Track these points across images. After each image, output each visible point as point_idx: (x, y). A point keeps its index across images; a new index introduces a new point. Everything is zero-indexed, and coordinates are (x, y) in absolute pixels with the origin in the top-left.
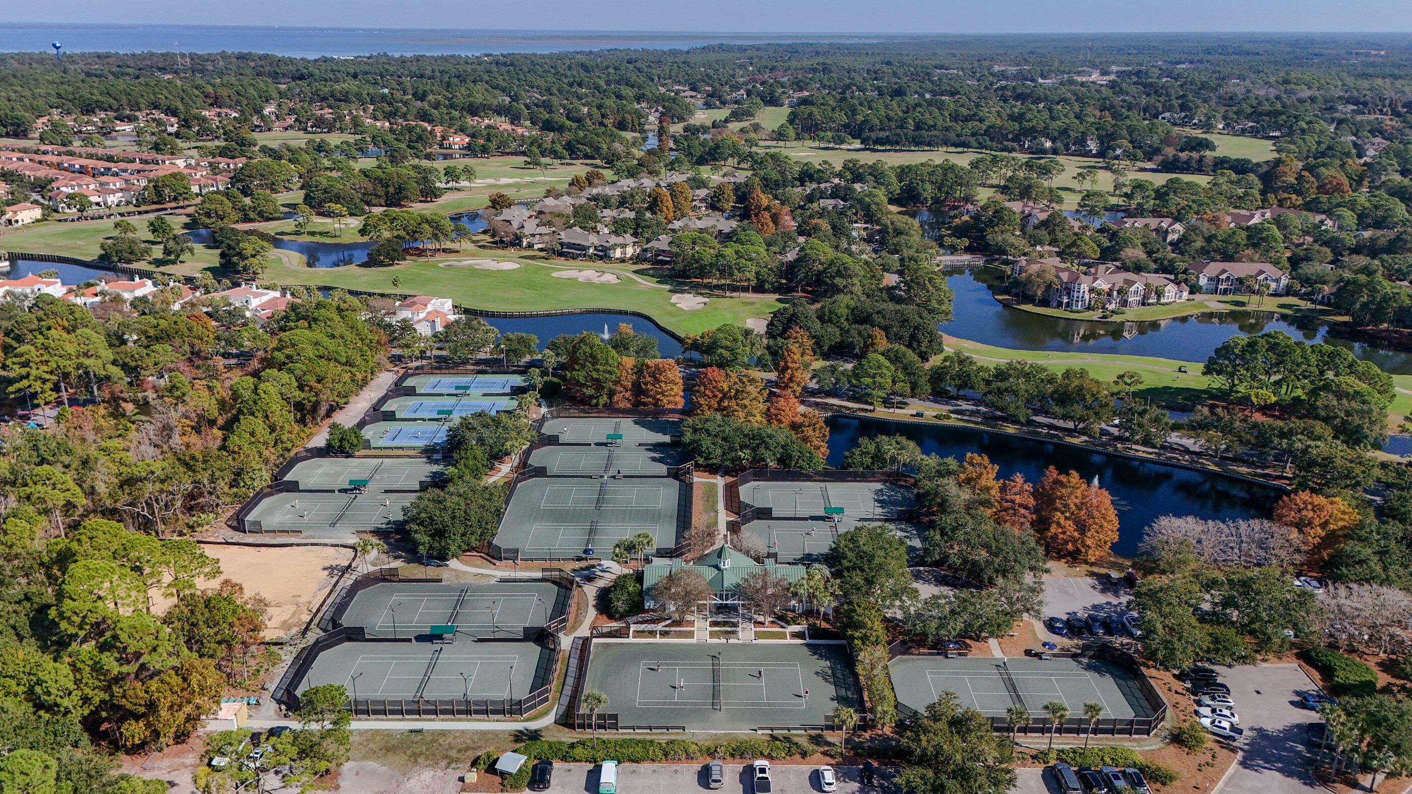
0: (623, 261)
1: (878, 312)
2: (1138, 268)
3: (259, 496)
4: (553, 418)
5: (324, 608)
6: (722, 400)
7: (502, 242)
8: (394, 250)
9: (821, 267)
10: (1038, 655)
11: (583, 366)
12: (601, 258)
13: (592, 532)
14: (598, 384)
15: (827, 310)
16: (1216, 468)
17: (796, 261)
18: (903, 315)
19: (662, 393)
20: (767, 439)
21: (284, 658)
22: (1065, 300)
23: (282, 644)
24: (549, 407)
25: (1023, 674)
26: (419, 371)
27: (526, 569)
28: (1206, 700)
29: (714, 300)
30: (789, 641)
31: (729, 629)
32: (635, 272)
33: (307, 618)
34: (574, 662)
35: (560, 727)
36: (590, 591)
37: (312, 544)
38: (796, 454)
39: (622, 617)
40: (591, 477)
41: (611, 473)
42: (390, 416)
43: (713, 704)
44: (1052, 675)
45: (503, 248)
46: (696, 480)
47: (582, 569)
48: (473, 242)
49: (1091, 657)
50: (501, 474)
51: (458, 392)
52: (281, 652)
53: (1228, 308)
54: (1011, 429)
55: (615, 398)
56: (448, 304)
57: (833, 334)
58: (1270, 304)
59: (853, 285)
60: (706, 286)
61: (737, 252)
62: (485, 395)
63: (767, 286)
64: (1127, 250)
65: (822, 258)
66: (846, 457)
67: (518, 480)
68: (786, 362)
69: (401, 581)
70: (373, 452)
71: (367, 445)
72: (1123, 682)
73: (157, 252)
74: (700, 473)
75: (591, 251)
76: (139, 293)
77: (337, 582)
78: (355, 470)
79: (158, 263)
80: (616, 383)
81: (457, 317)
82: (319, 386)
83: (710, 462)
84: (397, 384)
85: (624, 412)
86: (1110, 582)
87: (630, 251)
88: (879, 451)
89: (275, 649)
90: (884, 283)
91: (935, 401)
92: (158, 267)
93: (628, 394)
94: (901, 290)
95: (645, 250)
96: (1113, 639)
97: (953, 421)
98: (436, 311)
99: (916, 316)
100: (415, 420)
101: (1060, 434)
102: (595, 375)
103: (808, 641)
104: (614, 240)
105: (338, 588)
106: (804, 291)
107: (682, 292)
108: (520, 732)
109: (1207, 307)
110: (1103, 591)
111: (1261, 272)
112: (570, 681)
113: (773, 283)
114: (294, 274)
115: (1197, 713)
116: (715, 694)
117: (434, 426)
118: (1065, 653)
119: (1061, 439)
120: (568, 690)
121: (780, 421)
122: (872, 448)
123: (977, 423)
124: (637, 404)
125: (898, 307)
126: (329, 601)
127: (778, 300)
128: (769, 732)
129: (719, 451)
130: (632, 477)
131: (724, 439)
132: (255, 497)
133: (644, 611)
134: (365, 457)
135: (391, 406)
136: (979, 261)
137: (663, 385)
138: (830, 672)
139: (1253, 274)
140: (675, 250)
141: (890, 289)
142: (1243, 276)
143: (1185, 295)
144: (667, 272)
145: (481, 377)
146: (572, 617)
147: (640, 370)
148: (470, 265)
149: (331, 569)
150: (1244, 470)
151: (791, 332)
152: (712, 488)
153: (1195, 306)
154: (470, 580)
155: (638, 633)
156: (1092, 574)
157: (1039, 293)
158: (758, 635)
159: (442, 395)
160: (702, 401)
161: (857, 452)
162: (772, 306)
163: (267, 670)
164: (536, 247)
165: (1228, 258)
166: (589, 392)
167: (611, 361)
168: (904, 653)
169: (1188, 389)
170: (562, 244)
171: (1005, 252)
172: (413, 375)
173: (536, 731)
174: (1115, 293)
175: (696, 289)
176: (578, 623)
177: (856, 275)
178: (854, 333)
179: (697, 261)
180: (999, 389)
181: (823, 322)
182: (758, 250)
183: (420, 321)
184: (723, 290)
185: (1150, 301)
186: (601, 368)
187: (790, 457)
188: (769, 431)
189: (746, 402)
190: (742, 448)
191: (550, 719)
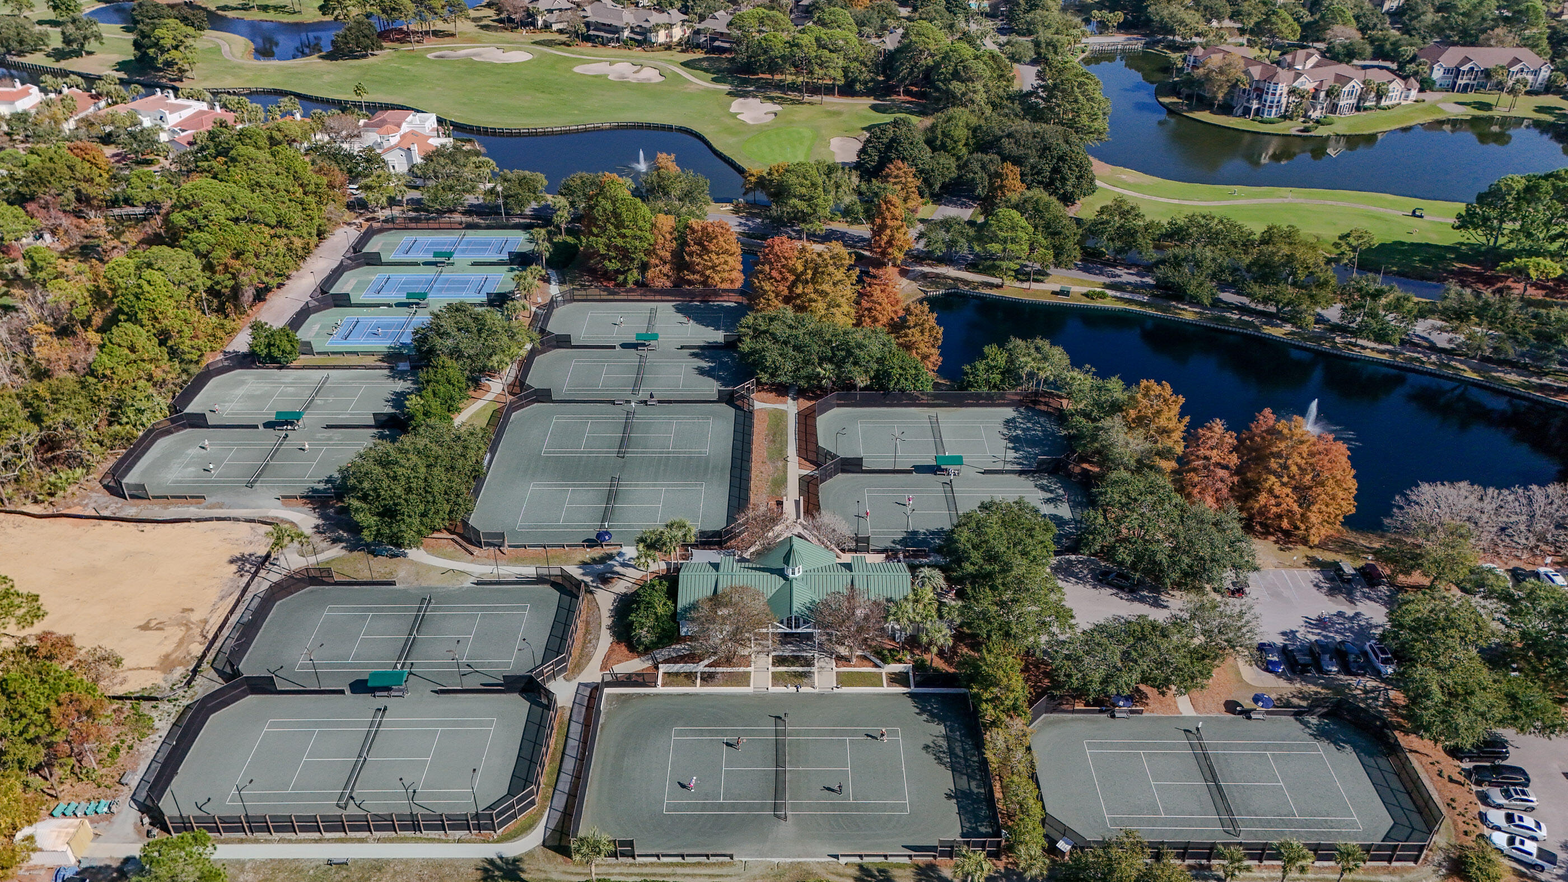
0: (668, 47)
1: (1009, 135)
2: (1349, 54)
3: (153, 435)
4: (564, 302)
5: (226, 632)
6: (794, 284)
7: (510, 20)
8: (366, 36)
9: (930, 61)
10: (1247, 714)
11: (603, 229)
12: (639, 44)
13: (612, 496)
14: (625, 255)
15: (939, 132)
16: (1475, 376)
17: (898, 51)
18: (1043, 139)
19: (713, 268)
20: (857, 352)
21: (157, 724)
22: (1255, 105)
23: (156, 699)
24: (562, 282)
25: (1225, 747)
26: (391, 225)
27: (517, 561)
28: (1496, 795)
29: (788, 107)
30: (886, 689)
31: (800, 669)
32: (685, 64)
33: (197, 649)
34: (576, 729)
35: (550, 853)
36: (605, 599)
37: (219, 519)
38: (896, 372)
39: (648, 650)
40: (613, 402)
41: (643, 395)
42: (343, 301)
43: (776, 807)
44: (1266, 747)
45: (512, 29)
46: (758, 405)
47: (594, 561)
48: (474, 20)
49: (1322, 716)
50: (490, 396)
51: (438, 259)
52: (154, 714)
53: (1467, 113)
54: (1188, 314)
55: (649, 274)
56: (430, 121)
57: (947, 166)
58: (1525, 107)
59: (975, 92)
60: (780, 86)
61: (818, 40)
62: (475, 264)
63: (858, 87)
64: (1336, 27)
65: (932, 47)
66: (966, 374)
67: (512, 408)
68: (884, 219)
69: (337, 584)
70: (317, 360)
71: (307, 349)
72: (1371, 761)
73: (55, 39)
74: (763, 395)
75: (626, 33)
76: (22, 105)
77: (248, 584)
78: (291, 390)
79: (59, 55)
80: (648, 253)
81: (444, 140)
82: (237, 264)
83: (778, 380)
84: (357, 248)
85: (663, 293)
86: (1340, 576)
87: (677, 33)
88: (1012, 362)
89: (145, 707)
90: (1016, 86)
91: (1086, 269)
92: (58, 61)
93: (666, 269)
94: (1038, 97)
95: (697, 32)
96: (1353, 681)
97: (1111, 302)
98: (413, 133)
99: (1061, 141)
100: (378, 305)
101: (1257, 322)
102: (619, 242)
103: (912, 689)
104: (656, 18)
105: (248, 596)
106: (907, 93)
107: (745, 95)
108: (491, 862)
109: (1441, 111)
110: (1332, 592)
111: (1516, 61)
112: (569, 765)
113: (865, 83)
114: (233, 69)
115: (1483, 817)
116: (779, 790)
117: (401, 315)
118: (1283, 706)
119: (1257, 328)
120: (565, 784)
121: (875, 320)
122: (1002, 360)
123: (1142, 304)
124: (679, 283)
125: (1037, 127)
126: (234, 619)
127: (874, 108)
128: (857, 860)
129: (789, 366)
130: (670, 402)
131: (796, 348)
132: (146, 436)
133: (680, 639)
134: (304, 368)
135: (344, 285)
136: (1138, 45)
137: (714, 257)
138: (944, 744)
139: (1505, 64)
140: (736, 33)
141: (1023, 97)
142: (1491, 66)
143: (1414, 94)
144: (726, 65)
145: (472, 235)
146: (575, 652)
147: (682, 236)
148: (467, 55)
149: (239, 561)
150: (1513, 378)
151: (891, 168)
152: (779, 418)
153: (1425, 111)
154: (434, 582)
155: (672, 678)
156: (1313, 563)
157: (1220, 96)
158: (843, 680)
159: (416, 264)
160: (767, 286)
161: (981, 366)
162: (866, 118)
163: (131, 747)
164: (555, 27)
165: (1469, 38)
166: (612, 266)
167: (641, 223)
168: (1054, 710)
169: (1428, 245)
170: (588, 25)
171: (1172, 32)
172: (380, 231)
173: (516, 860)
174: (1322, 94)
175: (764, 90)
176: (585, 657)
177: (980, 77)
178: (976, 166)
179: (765, 52)
180: (1176, 257)
181: (934, 149)
182: (846, 35)
183: (391, 148)
184: (800, 91)
185: (1367, 104)
186: (627, 232)
187: (888, 375)
188: (859, 336)
189: (825, 287)
190: (822, 360)
191: (535, 838)
